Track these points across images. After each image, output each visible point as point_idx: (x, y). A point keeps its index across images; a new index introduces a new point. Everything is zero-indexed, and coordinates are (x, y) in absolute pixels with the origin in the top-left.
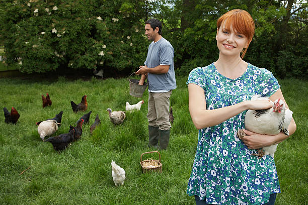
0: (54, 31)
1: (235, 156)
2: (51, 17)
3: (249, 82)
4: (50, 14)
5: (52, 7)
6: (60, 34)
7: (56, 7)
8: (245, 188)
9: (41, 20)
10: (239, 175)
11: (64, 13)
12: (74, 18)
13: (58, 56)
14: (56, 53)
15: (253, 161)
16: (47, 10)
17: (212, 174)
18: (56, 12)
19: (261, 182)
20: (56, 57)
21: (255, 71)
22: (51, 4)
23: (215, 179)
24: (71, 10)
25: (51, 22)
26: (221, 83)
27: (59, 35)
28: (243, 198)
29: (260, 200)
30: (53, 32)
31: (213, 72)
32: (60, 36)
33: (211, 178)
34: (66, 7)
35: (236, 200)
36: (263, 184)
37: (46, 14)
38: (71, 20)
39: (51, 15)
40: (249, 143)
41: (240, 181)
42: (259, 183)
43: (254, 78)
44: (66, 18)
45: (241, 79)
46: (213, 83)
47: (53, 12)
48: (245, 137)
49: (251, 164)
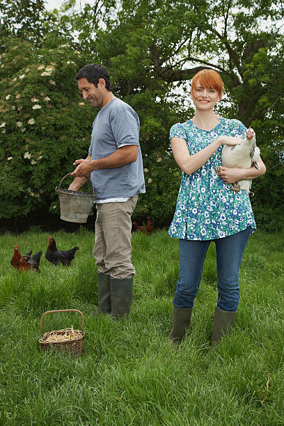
0: (27, 156)
1: (214, 191)
2: (24, 136)
3: (222, 131)
4: (23, 130)
5: (28, 119)
6: (36, 160)
7: (33, 119)
8: (223, 218)
9: (9, 138)
10: (218, 207)
11: (43, 128)
12: (58, 137)
13: (33, 194)
14: (29, 190)
15: (231, 195)
16: (19, 124)
17: (193, 212)
18: (32, 128)
19: (238, 213)
20: (29, 196)
21: (226, 122)
22: (26, 116)
23: (196, 216)
24: (54, 125)
25: (24, 143)
26: (198, 134)
27: (33, 163)
28: (222, 228)
29: (236, 229)
30: (25, 157)
31: (190, 126)
32: (35, 163)
33: (192, 216)
34: (47, 120)
35: (216, 232)
36: (240, 215)
37: (17, 131)
38: (54, 139)
39: (24, 132)
40: (226, 177)
41: (219, 213)
42: (236, 213)
43: (226, 128)
44: (46, 136)
45: (215, 130)
46: (191, 134)
47: (28, 127)
48: (222, 172)
49: (230, 197)
